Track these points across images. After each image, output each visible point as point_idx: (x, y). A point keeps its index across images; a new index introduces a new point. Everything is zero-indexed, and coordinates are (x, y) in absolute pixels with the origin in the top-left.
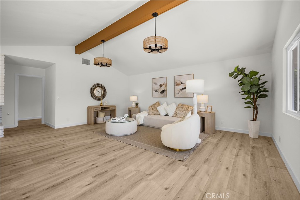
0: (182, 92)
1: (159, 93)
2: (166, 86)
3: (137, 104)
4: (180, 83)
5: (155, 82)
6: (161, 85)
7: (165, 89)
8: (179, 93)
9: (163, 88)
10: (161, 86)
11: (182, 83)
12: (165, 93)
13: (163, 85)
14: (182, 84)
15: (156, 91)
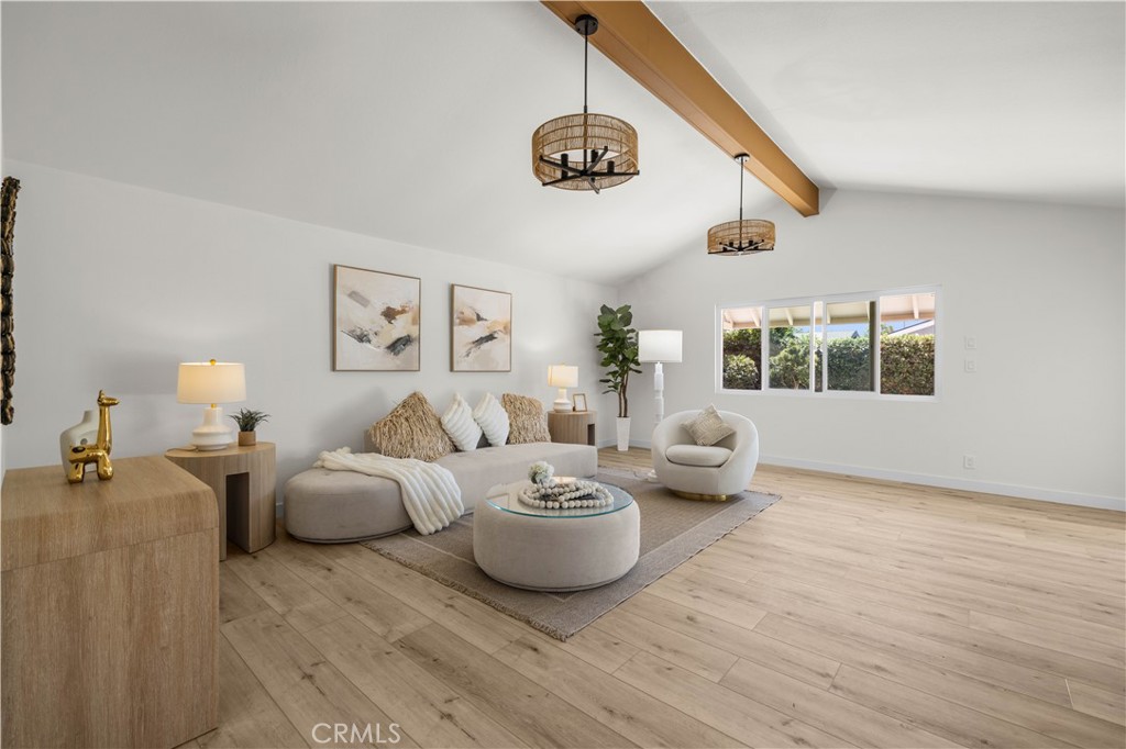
0: (479, 352)
1: (382, 350)
2: (417, 321)
3: (248, 423)
4: (475, 317)
5: (358, 288)
6: (389, 308)
7: (414, 332)
8: (468, 355)
9: (400, 327)
10: (390, 314)
11: (479, 318)
12: (410, 350)
13: (403, 312)
14: (480, 322)
15: (362, 338)
